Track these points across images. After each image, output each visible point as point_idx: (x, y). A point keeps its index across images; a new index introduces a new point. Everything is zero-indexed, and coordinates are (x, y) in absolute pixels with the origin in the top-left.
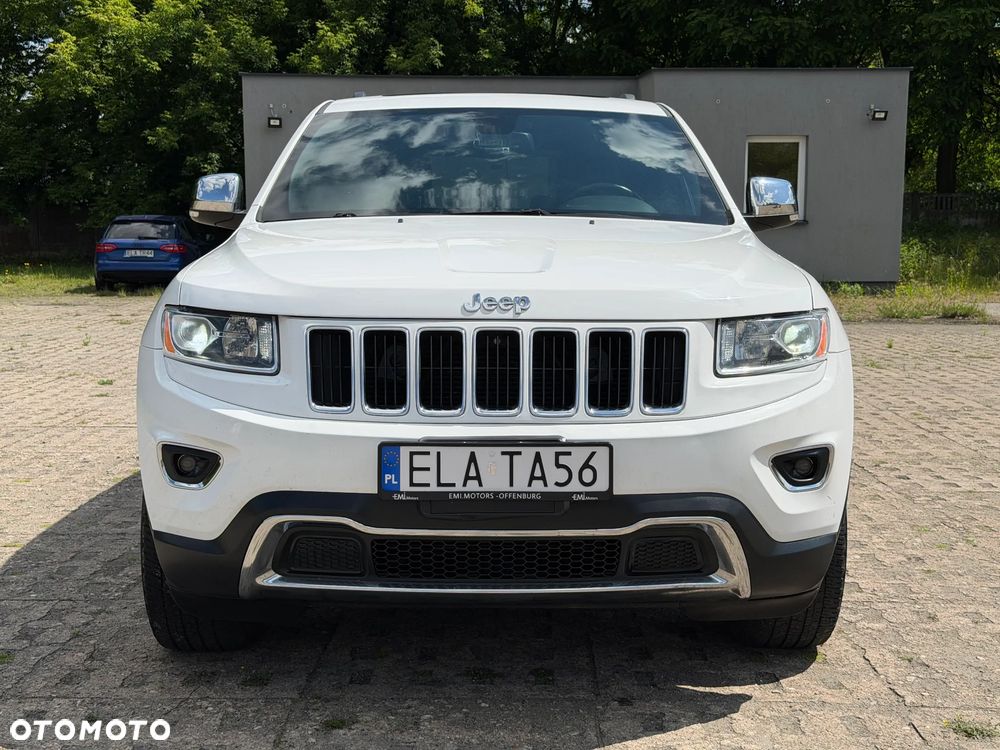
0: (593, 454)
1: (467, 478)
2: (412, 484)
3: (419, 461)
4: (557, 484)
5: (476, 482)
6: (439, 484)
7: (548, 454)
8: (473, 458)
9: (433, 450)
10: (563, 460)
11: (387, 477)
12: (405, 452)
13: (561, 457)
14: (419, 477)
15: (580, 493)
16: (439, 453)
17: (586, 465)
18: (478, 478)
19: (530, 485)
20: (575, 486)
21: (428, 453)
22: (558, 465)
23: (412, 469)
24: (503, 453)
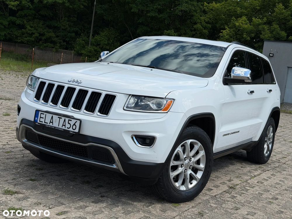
0: (76, 122)
1: (50, 122)
2: (40, 121)
3: (42, 116)
4: (67, 128)
5: (52, 123)
6: (45, 122)
7: (67, 119)
8: (52, 117)
9: (45, 113)
10: (70, 122)
11: (36, 118)
12: (40, 112)
13: (69, 121)
14: (41, 120)
15: (71, 131)
16: (46, 114)
17: (74, 124)
18: (52, 122)
19: (62, 127)
20: (71, 129)
21: (44, 114)
22: (69, 123)
23: (40, 117)
24: (58, 117)
